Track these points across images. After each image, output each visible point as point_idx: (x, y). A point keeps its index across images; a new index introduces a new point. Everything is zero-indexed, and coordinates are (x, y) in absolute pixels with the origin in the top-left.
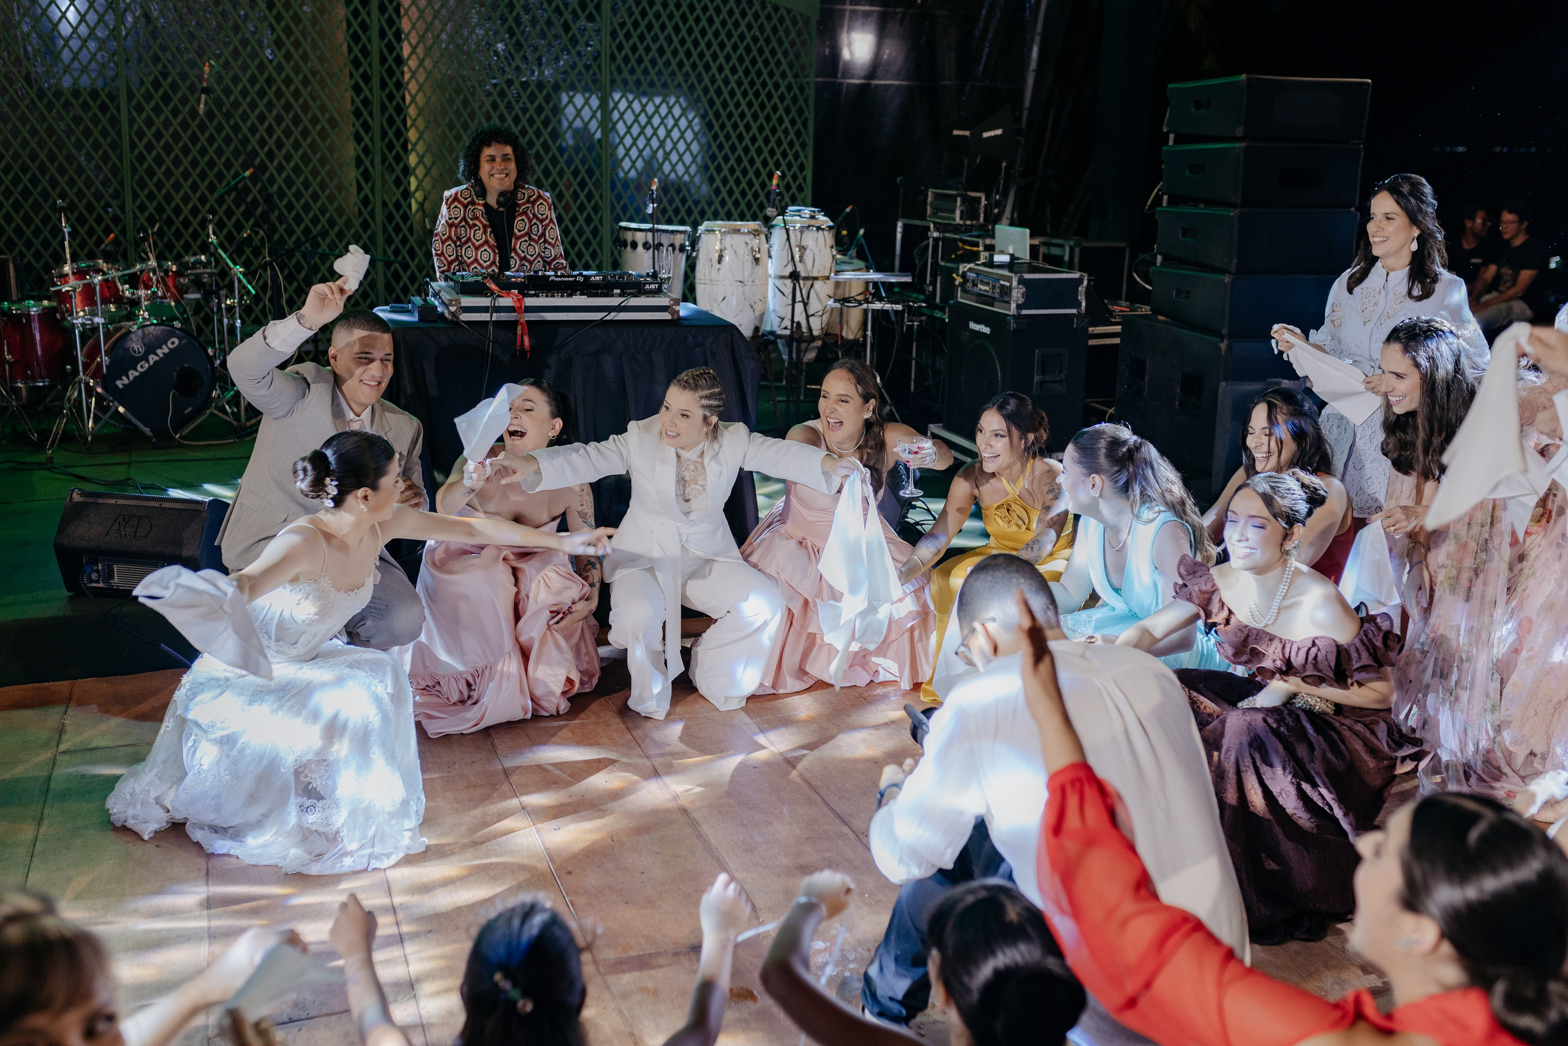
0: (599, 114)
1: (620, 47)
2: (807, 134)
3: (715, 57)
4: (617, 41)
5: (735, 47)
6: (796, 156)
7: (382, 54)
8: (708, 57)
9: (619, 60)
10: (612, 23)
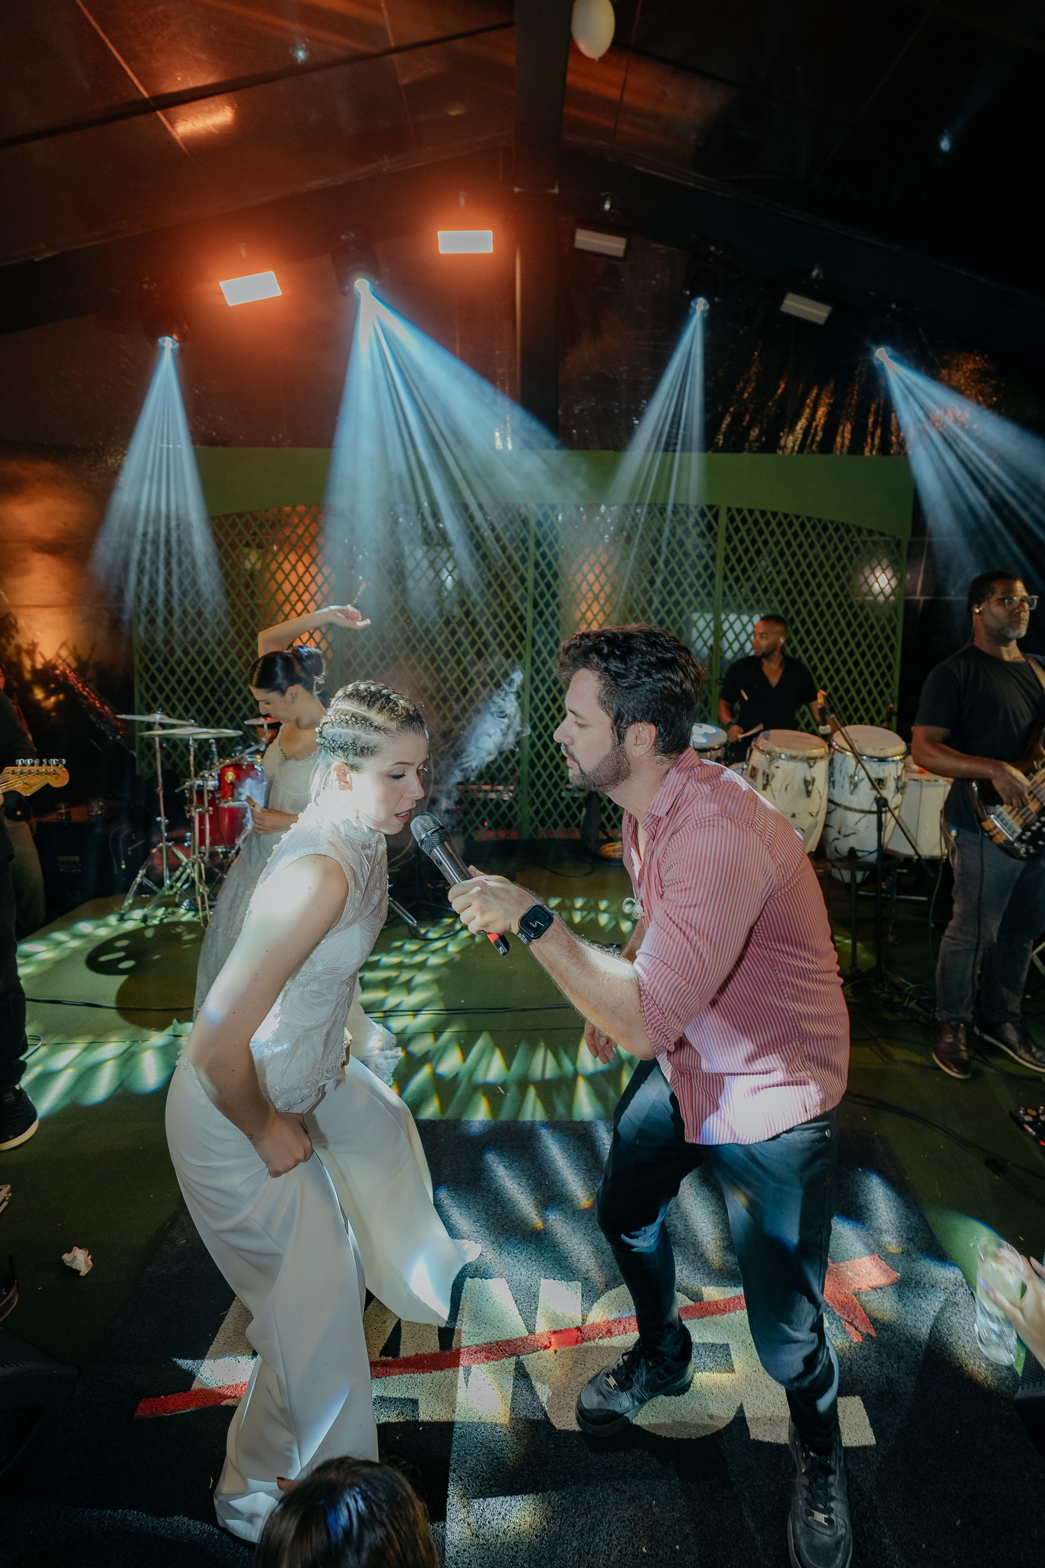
0: (712, 625)
1: (732, 570)
2: (896, 639)
3: (814, 575)
4: (730, 564)
5: (833, 567)
6: (885, 657)
7: (536, 581)
8: (809, 575)
9: (731, 580)
10: (725, 549)
